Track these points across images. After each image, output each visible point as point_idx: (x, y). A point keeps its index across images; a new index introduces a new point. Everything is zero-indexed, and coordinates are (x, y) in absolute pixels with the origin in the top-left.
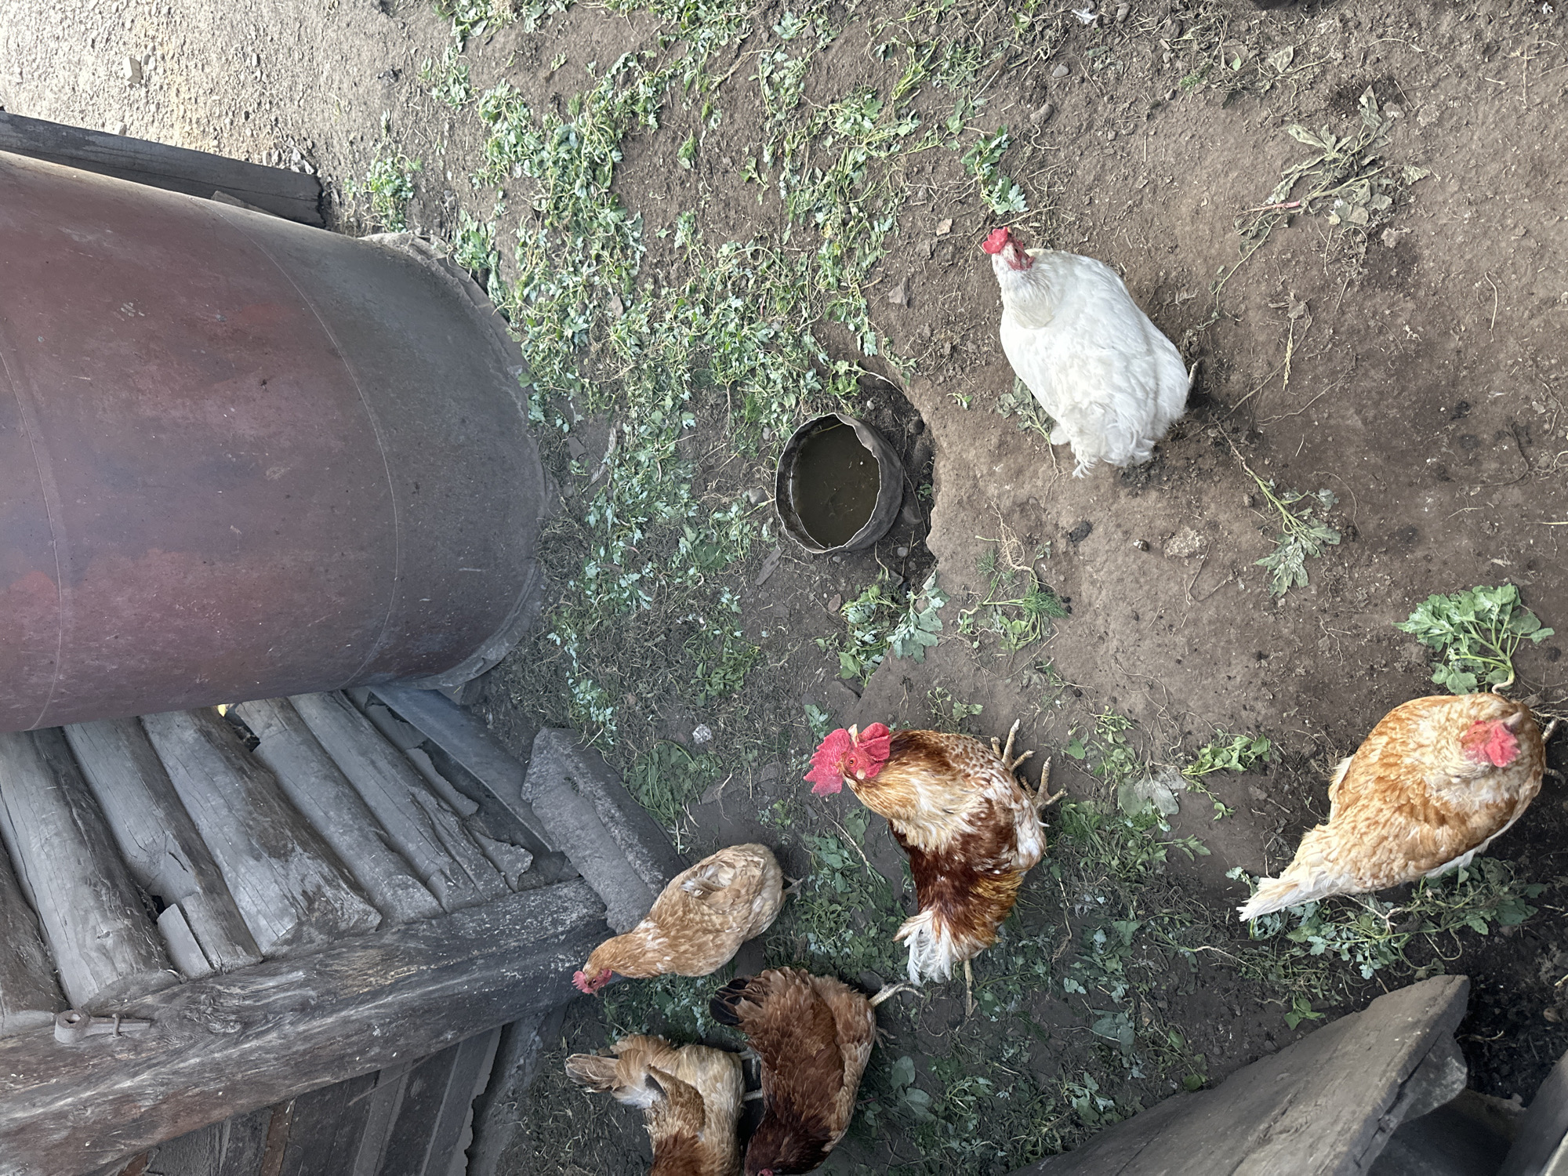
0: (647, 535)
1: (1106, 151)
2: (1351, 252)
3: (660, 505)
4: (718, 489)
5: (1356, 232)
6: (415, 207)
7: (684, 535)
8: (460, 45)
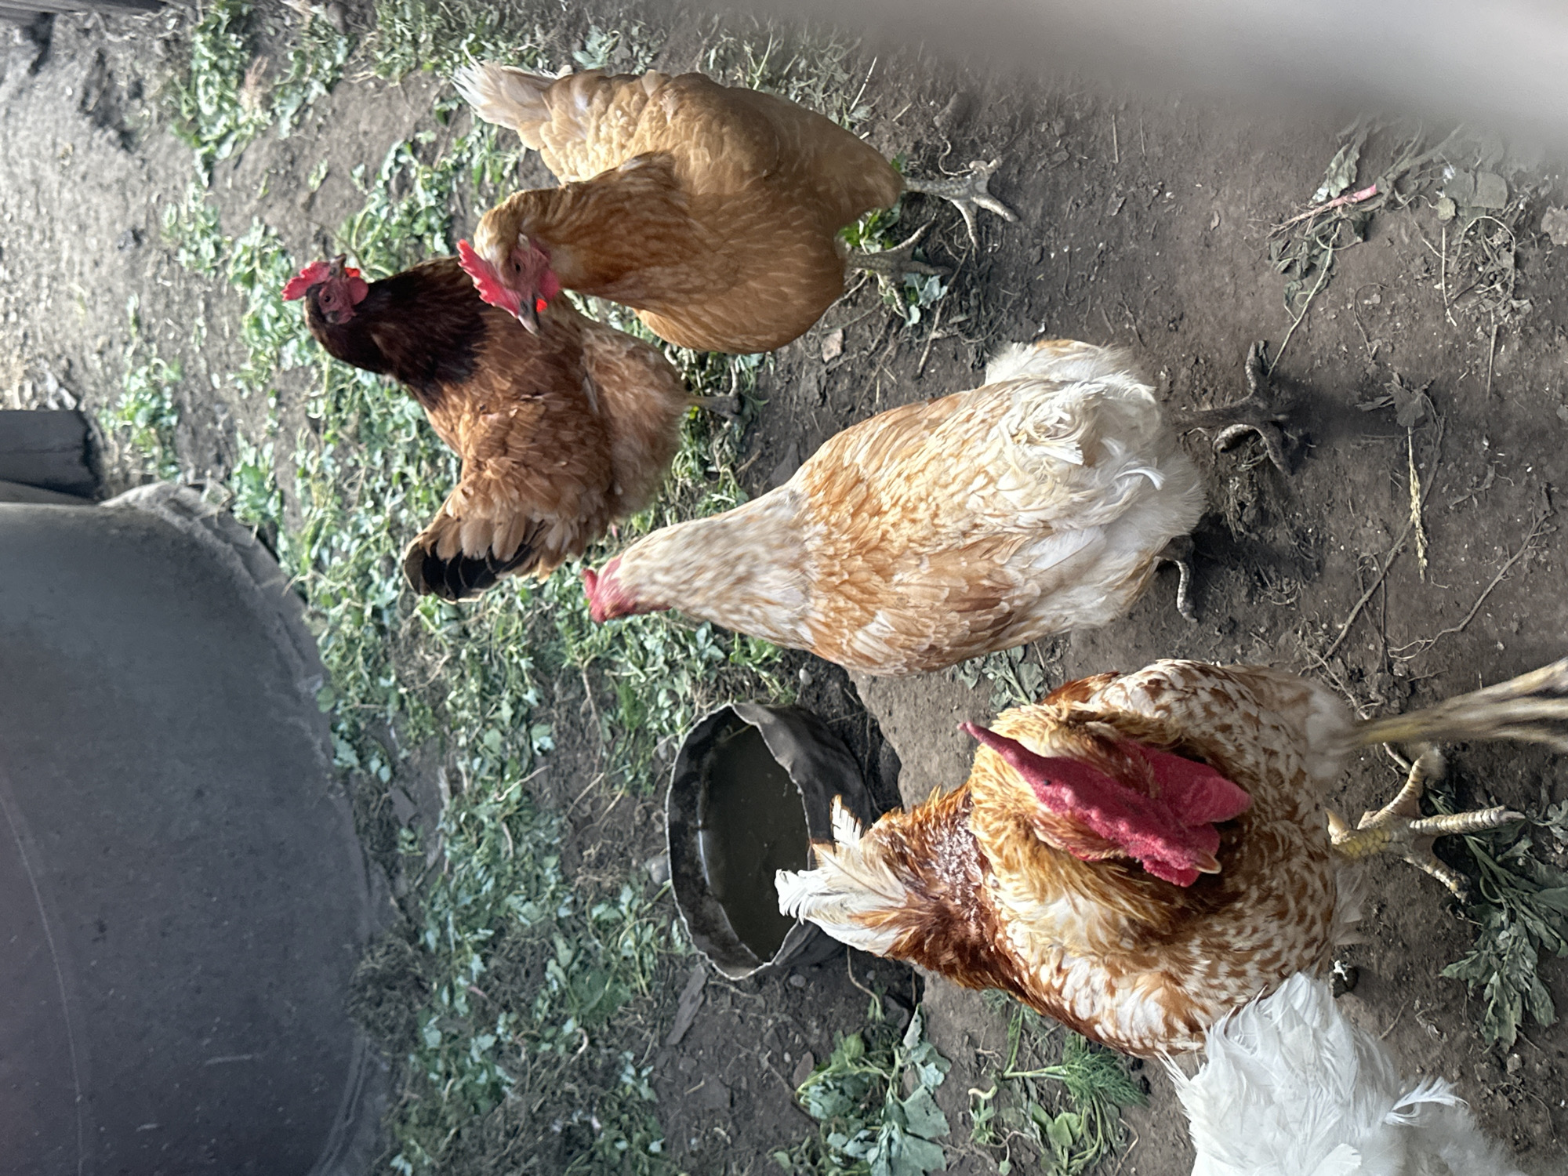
0: (493, 963)
2: (1489, 269)
3: (513, 901)
4: (600, 862)
6: (184, 440)
7: (554, 956)
8: (205, 177)
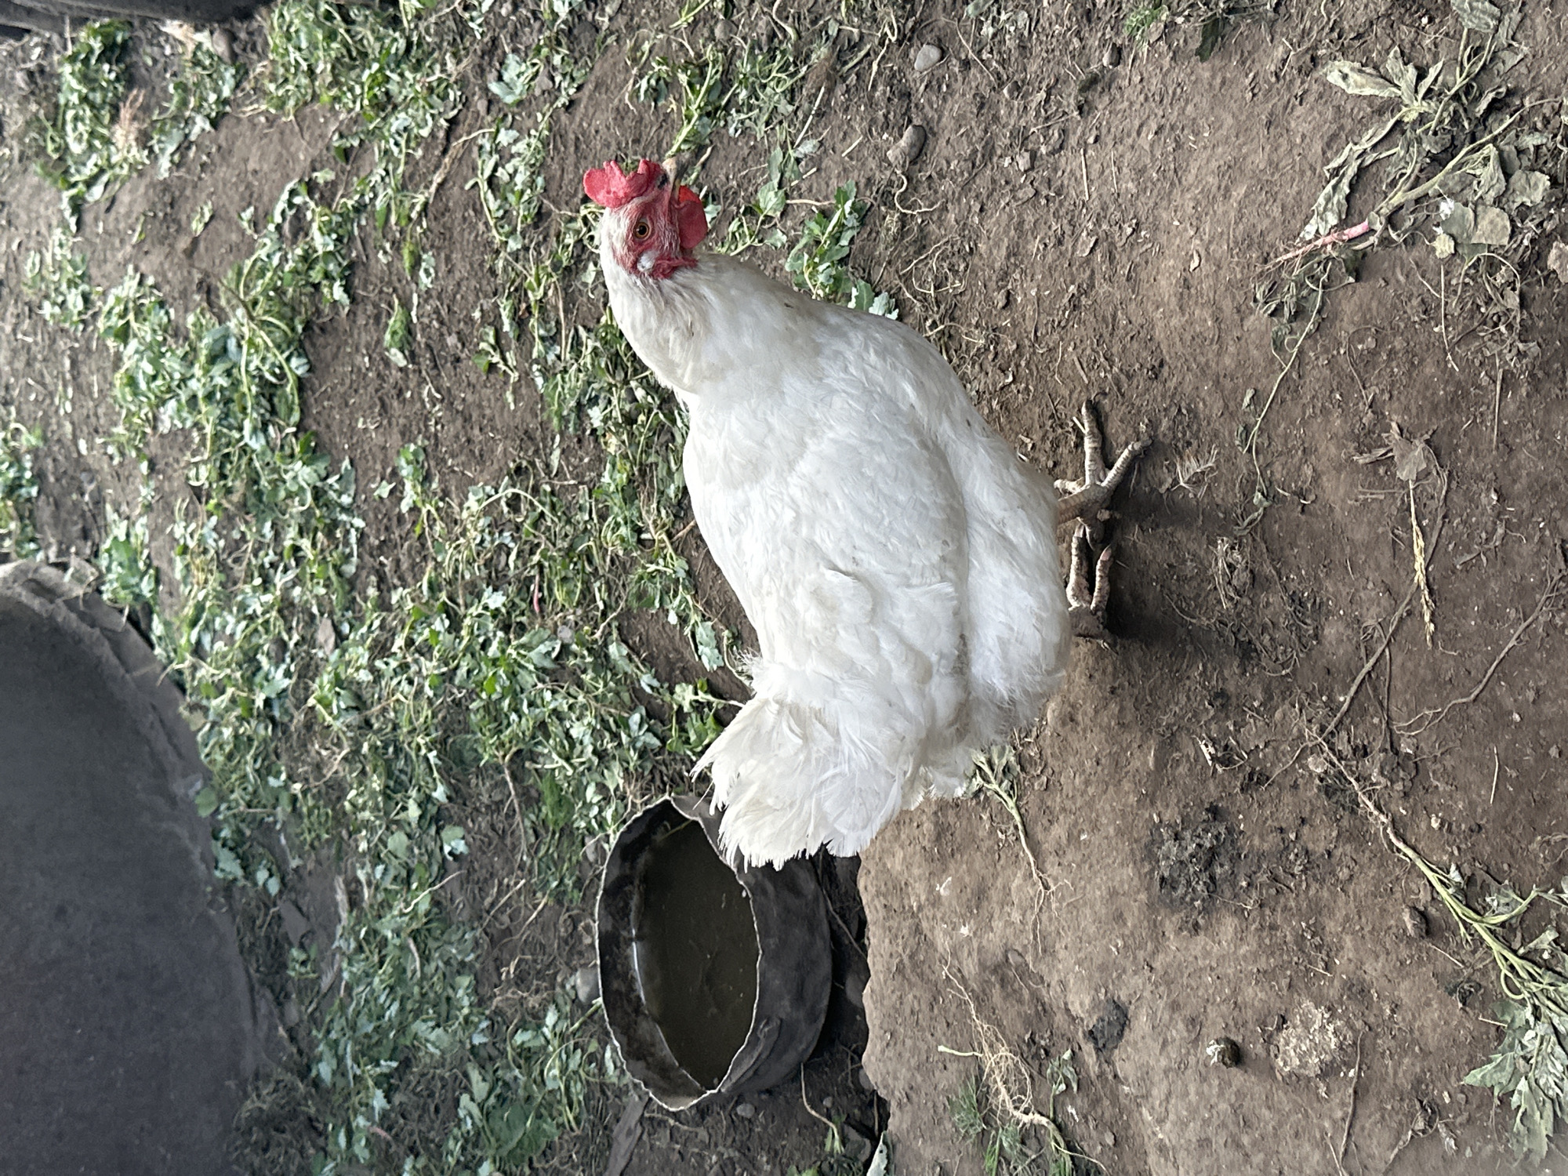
0: (397, 1098)
1: (1020, 194)
2: (1493, 310)
3: (420, 1027)
4: (521, 980)
5: (1493, 266)
6: (45, 513)
7: (467, 1089)
8: (73, 221)
